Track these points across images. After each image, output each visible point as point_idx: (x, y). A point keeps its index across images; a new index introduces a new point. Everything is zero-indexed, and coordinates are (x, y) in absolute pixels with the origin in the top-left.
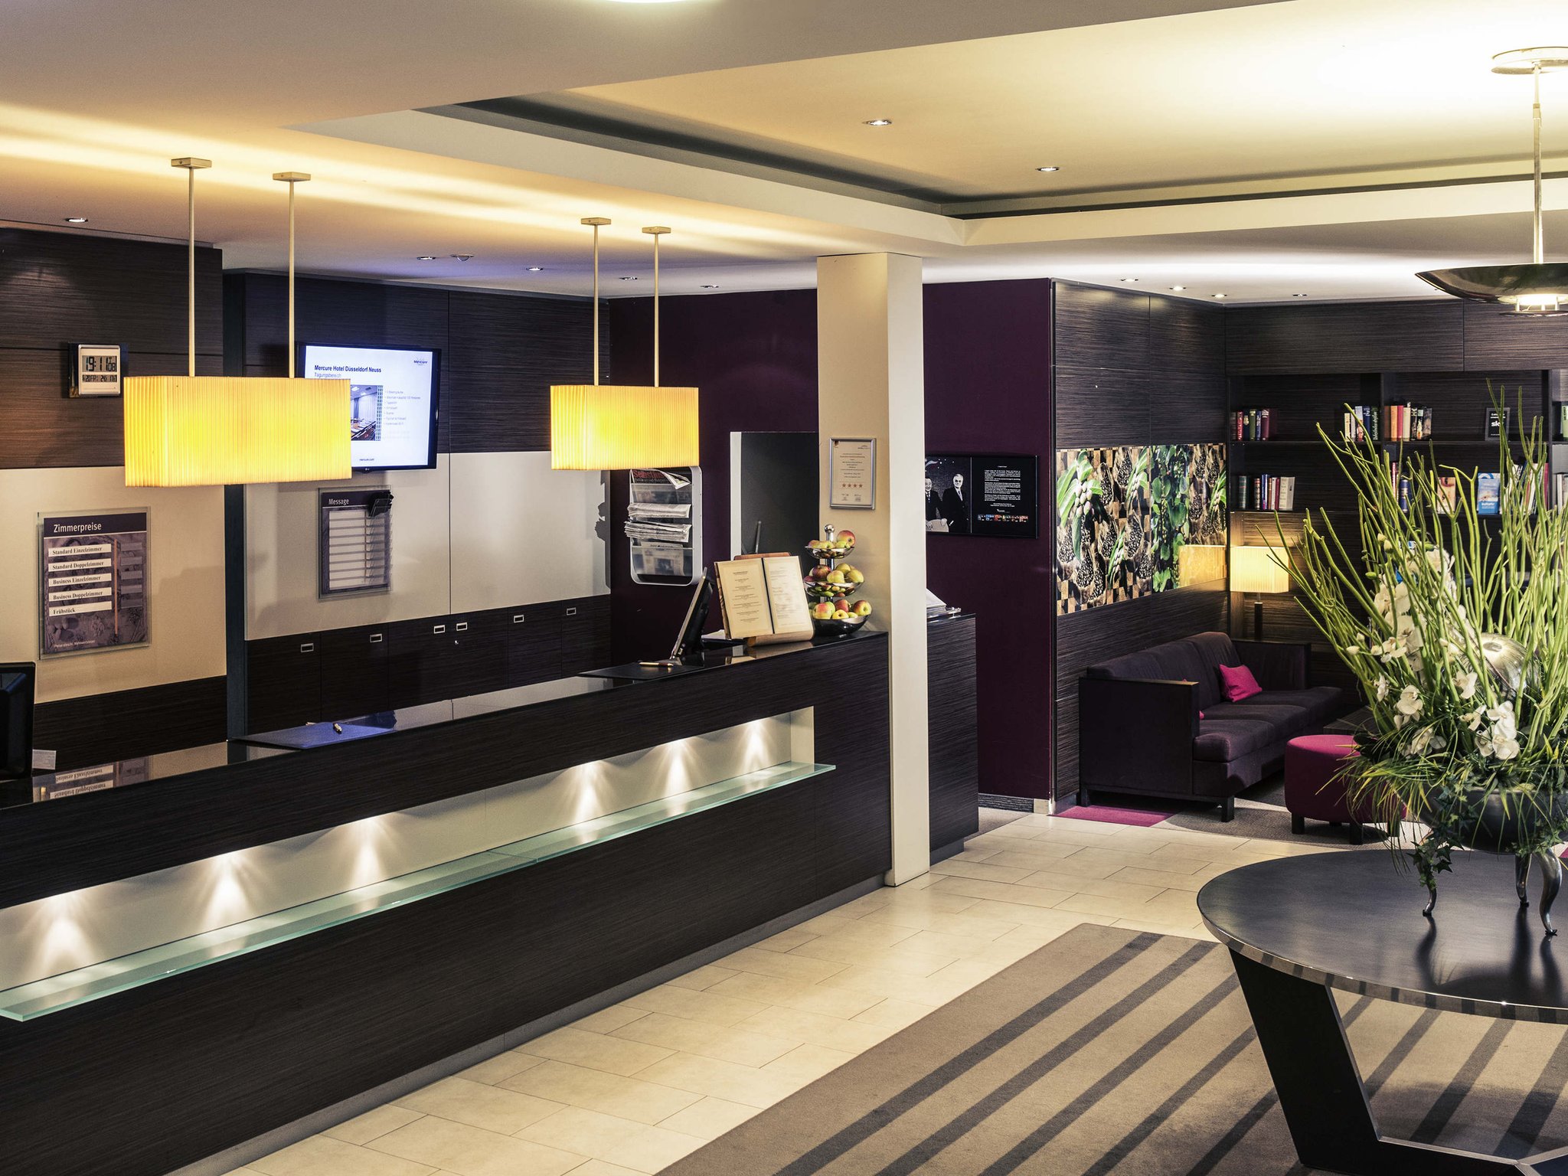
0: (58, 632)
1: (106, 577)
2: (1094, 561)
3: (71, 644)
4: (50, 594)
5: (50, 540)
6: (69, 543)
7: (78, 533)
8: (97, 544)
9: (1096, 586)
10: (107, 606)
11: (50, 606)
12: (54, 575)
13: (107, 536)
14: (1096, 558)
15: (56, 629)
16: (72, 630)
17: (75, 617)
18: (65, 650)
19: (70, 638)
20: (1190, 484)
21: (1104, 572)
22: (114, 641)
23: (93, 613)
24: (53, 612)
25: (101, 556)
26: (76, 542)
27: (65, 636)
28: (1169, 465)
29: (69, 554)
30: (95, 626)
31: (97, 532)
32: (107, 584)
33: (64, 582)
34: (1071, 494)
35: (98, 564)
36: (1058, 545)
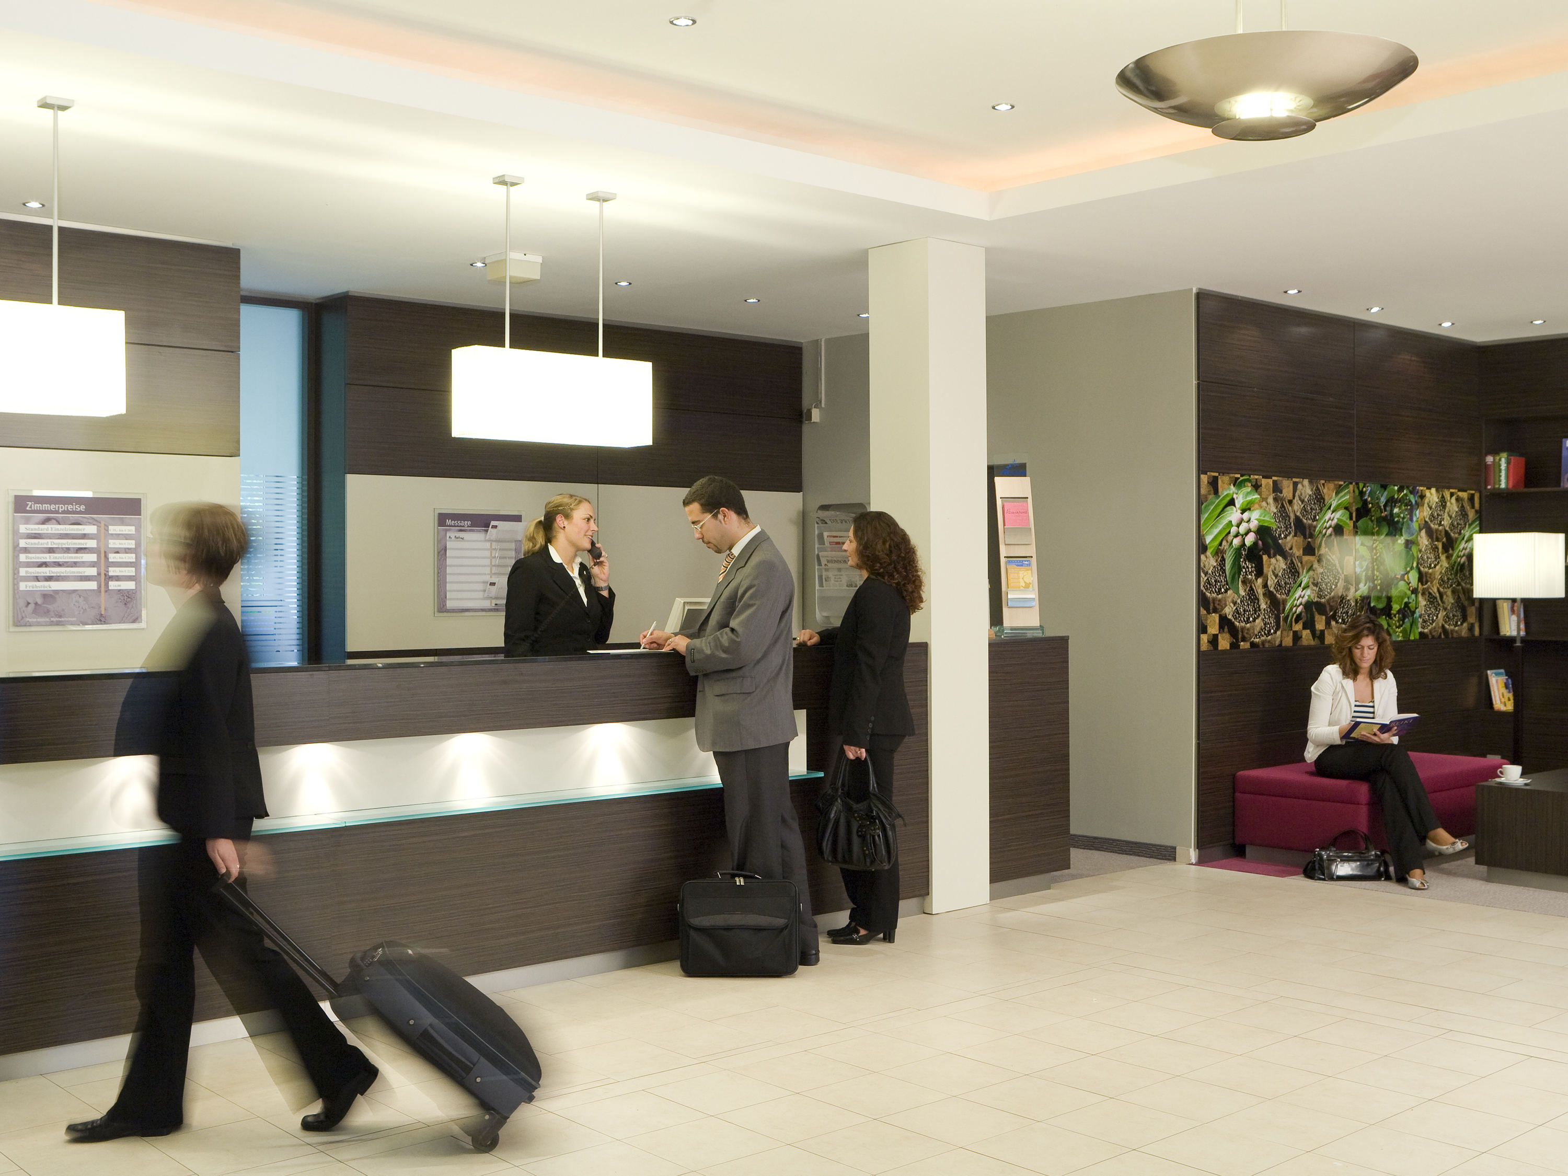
0: (32, 606)
1: (93, 557)
2: (1261, 597)
3: (48, 620)
4: (21, 569)
5: (22, 517)
6: (46, 521)
7: (57, 512)
8: (79, 524)
9: (1265, 624)
10: (93, 585)
11: (21, 581)
12: (26, 550)
13: (93, 518)
14: (1264, 594)
15: (29, 603)
16: (48, 606)
17: (51, 593)
18: (39, 624)
19: (47, 612)
20: (1420, 530)
21: (1278, 610)
22: (101, 620)
23: (74, 591)
24: (23, 586)
25: (84, 536)
26: (54, 521)
27: (39, 609)
28: (1385, 506)
29: (45, 532)
30: (77, 604)
31: (80, 512)
32: (92, 564)
33: (38, 558)
34: (1225, 522)
35: (79, 544)
36: (1202, 575)
